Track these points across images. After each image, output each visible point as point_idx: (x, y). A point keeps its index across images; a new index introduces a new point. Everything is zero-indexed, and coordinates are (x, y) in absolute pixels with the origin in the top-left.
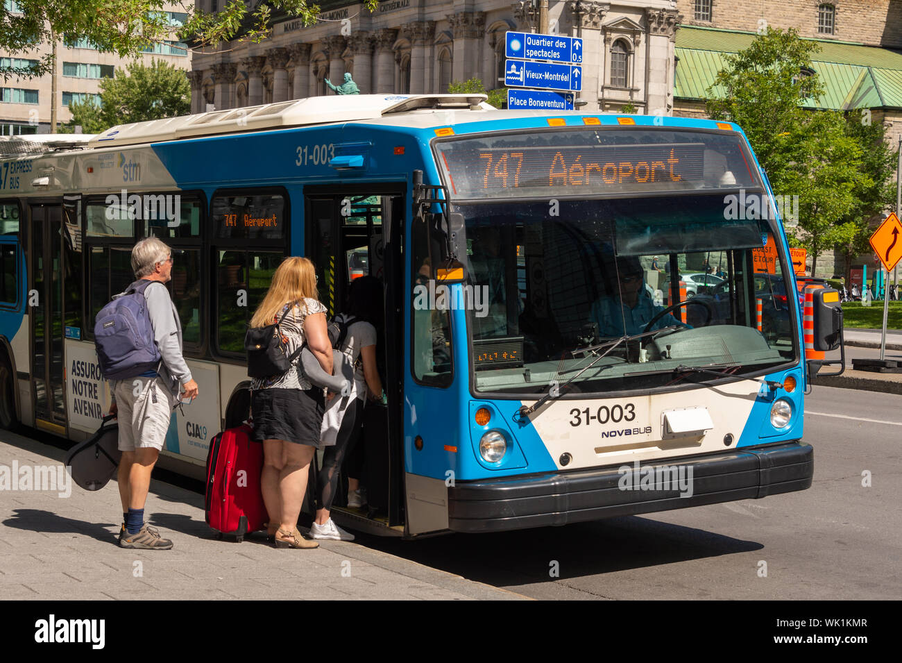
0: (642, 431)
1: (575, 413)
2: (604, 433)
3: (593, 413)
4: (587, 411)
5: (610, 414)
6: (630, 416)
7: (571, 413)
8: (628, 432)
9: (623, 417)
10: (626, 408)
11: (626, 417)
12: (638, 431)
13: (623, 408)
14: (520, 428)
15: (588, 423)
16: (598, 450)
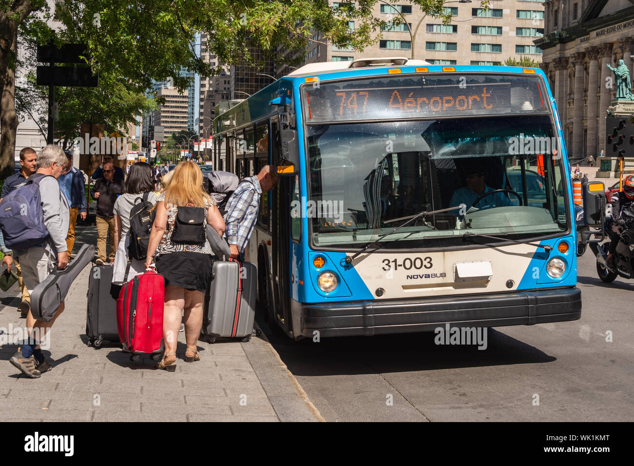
0: (438, 275)
1: (386, 262)
2: (408, 276)
3: (400, 262)
4: (395, 261)
5: (413, 264)
6: (428, 265)
7: (383, 262)
8: (427, 276)
9: (423, 266)
10: (425, 260)
11: (425, 266)
12: (436, 276)
13: (423, 260)
14: (345, 270)
15: (396, 269)
16: (405, 287)
